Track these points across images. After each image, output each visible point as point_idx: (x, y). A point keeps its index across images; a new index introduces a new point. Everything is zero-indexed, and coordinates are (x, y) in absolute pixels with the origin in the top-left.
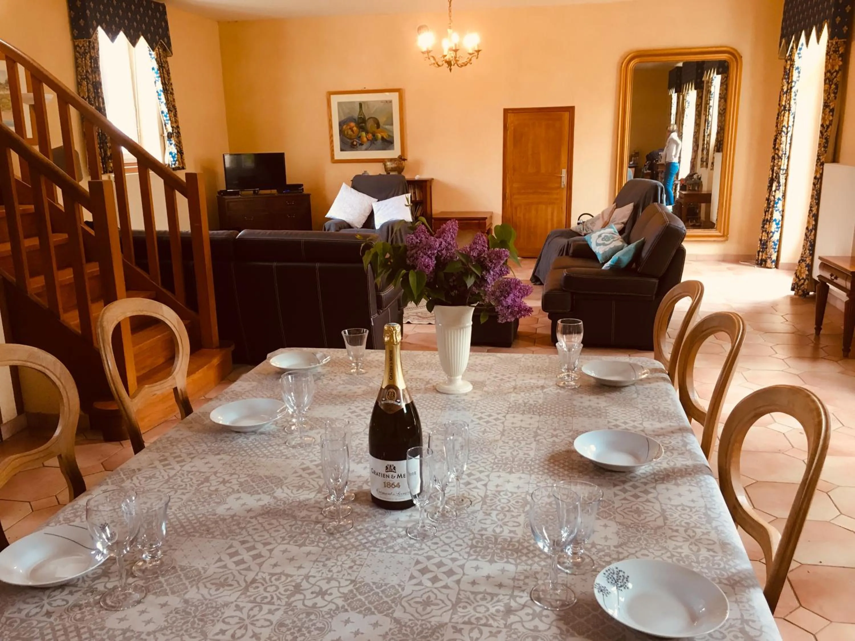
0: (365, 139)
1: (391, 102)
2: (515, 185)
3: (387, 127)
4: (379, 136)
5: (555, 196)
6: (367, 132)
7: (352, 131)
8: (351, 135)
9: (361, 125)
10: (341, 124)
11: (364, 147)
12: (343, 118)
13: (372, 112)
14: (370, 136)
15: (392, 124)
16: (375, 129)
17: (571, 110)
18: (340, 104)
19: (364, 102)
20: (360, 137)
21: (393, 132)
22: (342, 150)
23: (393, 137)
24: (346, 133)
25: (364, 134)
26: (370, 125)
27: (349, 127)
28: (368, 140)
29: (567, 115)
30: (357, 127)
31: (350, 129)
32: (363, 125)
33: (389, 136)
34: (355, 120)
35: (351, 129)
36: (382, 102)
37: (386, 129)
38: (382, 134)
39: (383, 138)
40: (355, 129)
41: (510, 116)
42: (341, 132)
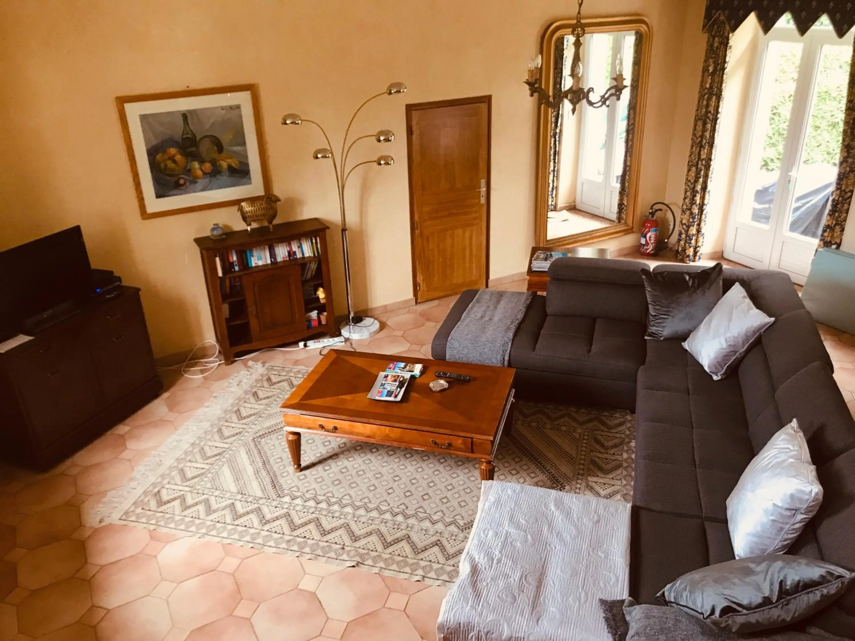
0: (199, 173)
1: (238, 107)
2: (426, 209)
3: (236, 148)
4: (224, 165)
5: (474, 215)
6: (202, 162)
7: (175, 162)
8: (173, 170)
9: (189, 150)
10: (152, 153)
11: (199, 185)
12: (154, 142)
13: (207, 127)
14: (208, 166)
15: (244, 144)
16: (216, 156)
17: (487, 100)
18: (144, 118)
19: (191, 112)
20: (189, 171)
21: (246, 157)
22: (159, 196)
23: (247, 165)
24: (162, 165)
25: (196, 165)
26: (205, 148)
27: (166, 157)
28: (205, 173)
29: (484, 106)
30: (181, 154)
31: (169, 159)
32: (194, 149)
33: (241, 162)
34: (176, 142)
35: (172, 159)
36: (223, 108)
37: (235, 152)
38: (229, 161)
39: (230, 167)
40: (178, 158)
41: (415, 115)
42: (154, 166)
